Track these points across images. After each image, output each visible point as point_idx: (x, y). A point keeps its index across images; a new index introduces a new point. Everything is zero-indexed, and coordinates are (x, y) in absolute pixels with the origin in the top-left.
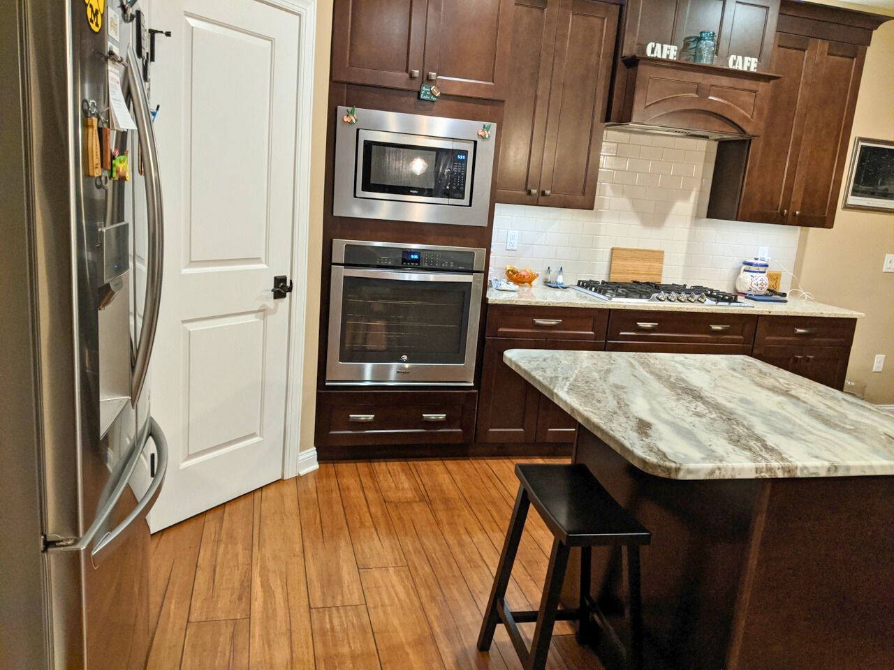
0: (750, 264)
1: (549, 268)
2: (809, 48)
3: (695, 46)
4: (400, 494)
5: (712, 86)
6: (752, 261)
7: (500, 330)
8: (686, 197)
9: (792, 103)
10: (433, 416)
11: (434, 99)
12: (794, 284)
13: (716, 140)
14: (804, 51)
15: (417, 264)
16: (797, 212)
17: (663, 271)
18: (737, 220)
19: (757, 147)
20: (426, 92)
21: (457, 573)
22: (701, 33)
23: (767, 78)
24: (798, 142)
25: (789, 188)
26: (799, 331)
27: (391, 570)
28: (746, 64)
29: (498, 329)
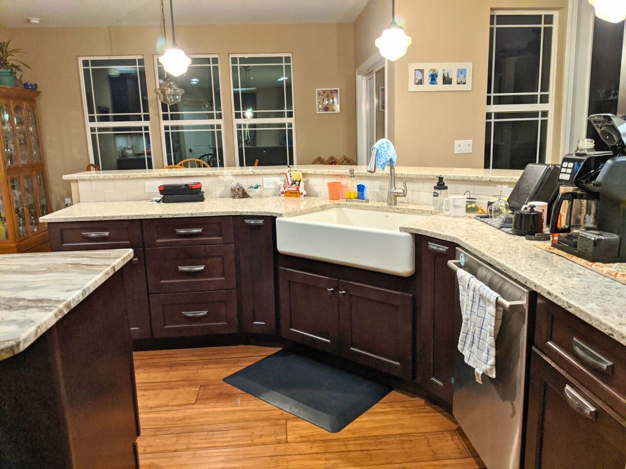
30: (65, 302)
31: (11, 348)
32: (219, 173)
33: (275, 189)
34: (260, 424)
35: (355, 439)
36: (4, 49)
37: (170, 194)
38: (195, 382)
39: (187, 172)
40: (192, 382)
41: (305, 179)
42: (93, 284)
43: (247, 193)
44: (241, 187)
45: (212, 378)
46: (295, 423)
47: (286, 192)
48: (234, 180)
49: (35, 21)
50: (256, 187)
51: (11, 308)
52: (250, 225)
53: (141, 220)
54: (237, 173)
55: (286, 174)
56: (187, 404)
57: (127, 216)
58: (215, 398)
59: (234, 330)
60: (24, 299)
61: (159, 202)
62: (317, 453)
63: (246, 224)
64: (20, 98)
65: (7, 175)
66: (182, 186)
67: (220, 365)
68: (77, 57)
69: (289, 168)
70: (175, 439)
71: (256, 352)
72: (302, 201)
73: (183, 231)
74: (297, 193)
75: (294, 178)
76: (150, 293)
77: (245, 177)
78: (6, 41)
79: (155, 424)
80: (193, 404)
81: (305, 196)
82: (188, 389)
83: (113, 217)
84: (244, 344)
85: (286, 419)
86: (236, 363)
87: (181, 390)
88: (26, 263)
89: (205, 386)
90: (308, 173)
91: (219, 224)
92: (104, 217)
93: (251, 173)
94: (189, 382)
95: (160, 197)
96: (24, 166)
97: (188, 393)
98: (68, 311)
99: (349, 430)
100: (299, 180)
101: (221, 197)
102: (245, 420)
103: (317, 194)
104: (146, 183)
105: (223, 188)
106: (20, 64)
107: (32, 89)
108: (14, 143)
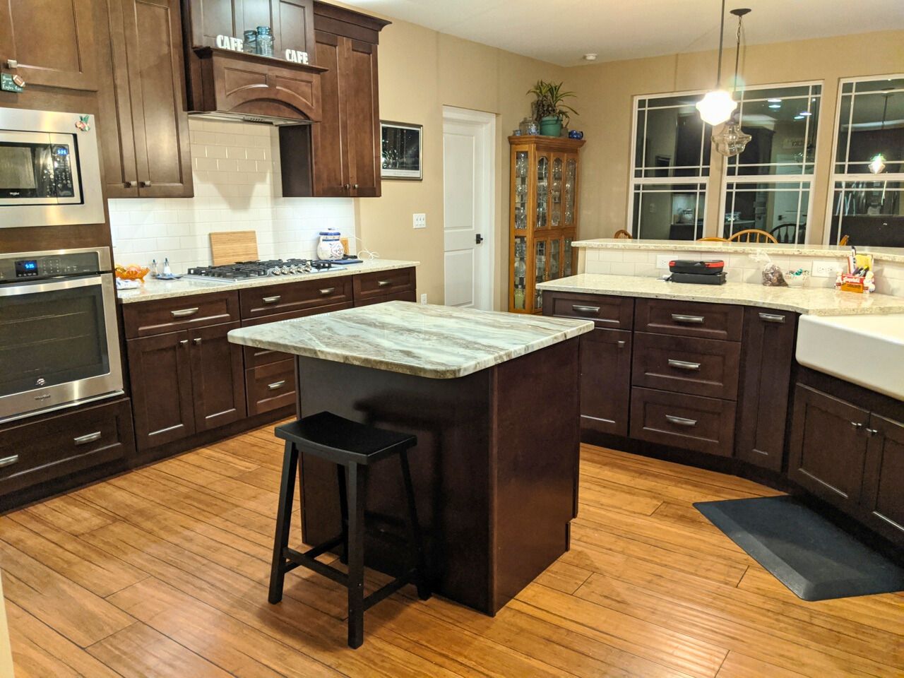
0: (326, 234)
1: (154, 261)
2: (338, 44)
3: (254, 39)
4: (86, 524)
5: (277, 77)
6: (327, 231)
7: (140, 329)
8: (263, 180)
9: (334, 92)
10: (84, 438)
11: (19, 89)
12: (359, 246)
13: (276, 126)
14: (335, 46)
15: (34, 274)
16: (356, 186)
17: (259, 250)
18: (313, 196)
19: (316, 130)
20: (8, 82)
21: (205, 562)
22: (258, 28)
23: (318, 71)
24: (345, 127)
25: (346, 166)
26: (382, 283)
27: (139, 585)
28: (300, 58)
29: (138, 328)
30: (507, 351)
31: (454, 372)
32: (751, 250)
33: (829, 278)
34: (715, 559)
35: (829, 616)
36: (555, 93)
37: (682, 272)
38: (660, 496)
39: (710, 246)
40: (656, 495)
41: (878, 268)
42: (538, 343)
43: (785, 280)
44: (779, 272)
45: (681, 498)
46: (758, 574)
47: (844, 284)
48: (770, 261)
49: (591, 57)
50: (799, 273)
51: (467, 347)
52: (765, 321)
53: (635, 298)
54: (776, 252)
55: (848, 258)
56: (641, 514)
57: (621, 292)
58: (674, 518)
59: (728, 453)
60: (480, 344)
61: (667, 280)
62: (769, 611)
63: (760, 318)
64: (562, 150)
65: (535, 237)
66: (696, 263)
67: (696, 488)
68: (632, 96)
69: (853, 250)
70: (614, 539)
71: (750, 488)
72: (866, 300)
73: (681, 317)
74: (860, 287)
75: (860, 264)
76: (633, 384)
77: (788, 258)
78: (558, 84)
79: (599, 519)
80: (646, 515)
81: (872, 292)
82: (649, 500)
83: (606, 291)
84: (738, 476)
85: (749, 566)
86: (717, 492)
87: (641, 499)
88: (498, 319)
89: (669, 503)
90: (884, 258)
91: (726, 314)
92: (597, 291)
93: (796, 253)
94: (653, 494)
95: (669, 274)
96: (554, 228)
97: (647, 504)
98: (508, 359)
99: (827, 605)
100: (865, 267)
101: (749, 282)
102: (698, 550)
103: (892, 291)
104: (658, 256)
105: (753, 271)
106: (567, 110)
107: (577, 138)
108: (548, 203)
